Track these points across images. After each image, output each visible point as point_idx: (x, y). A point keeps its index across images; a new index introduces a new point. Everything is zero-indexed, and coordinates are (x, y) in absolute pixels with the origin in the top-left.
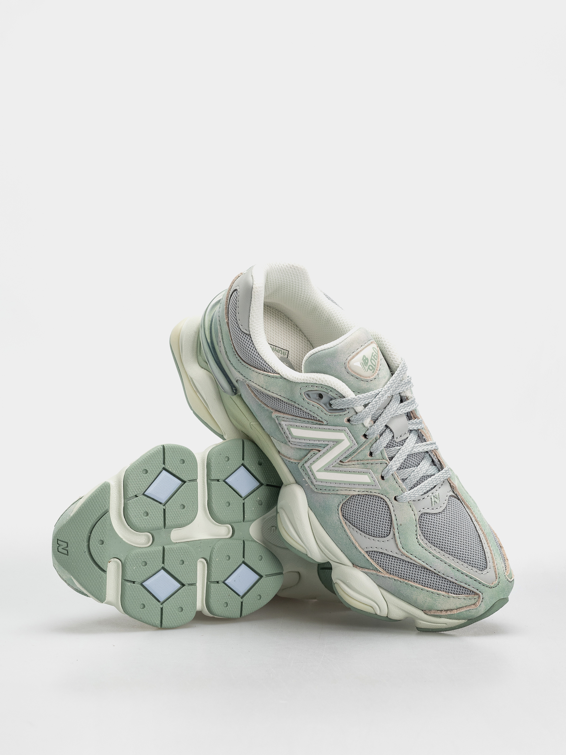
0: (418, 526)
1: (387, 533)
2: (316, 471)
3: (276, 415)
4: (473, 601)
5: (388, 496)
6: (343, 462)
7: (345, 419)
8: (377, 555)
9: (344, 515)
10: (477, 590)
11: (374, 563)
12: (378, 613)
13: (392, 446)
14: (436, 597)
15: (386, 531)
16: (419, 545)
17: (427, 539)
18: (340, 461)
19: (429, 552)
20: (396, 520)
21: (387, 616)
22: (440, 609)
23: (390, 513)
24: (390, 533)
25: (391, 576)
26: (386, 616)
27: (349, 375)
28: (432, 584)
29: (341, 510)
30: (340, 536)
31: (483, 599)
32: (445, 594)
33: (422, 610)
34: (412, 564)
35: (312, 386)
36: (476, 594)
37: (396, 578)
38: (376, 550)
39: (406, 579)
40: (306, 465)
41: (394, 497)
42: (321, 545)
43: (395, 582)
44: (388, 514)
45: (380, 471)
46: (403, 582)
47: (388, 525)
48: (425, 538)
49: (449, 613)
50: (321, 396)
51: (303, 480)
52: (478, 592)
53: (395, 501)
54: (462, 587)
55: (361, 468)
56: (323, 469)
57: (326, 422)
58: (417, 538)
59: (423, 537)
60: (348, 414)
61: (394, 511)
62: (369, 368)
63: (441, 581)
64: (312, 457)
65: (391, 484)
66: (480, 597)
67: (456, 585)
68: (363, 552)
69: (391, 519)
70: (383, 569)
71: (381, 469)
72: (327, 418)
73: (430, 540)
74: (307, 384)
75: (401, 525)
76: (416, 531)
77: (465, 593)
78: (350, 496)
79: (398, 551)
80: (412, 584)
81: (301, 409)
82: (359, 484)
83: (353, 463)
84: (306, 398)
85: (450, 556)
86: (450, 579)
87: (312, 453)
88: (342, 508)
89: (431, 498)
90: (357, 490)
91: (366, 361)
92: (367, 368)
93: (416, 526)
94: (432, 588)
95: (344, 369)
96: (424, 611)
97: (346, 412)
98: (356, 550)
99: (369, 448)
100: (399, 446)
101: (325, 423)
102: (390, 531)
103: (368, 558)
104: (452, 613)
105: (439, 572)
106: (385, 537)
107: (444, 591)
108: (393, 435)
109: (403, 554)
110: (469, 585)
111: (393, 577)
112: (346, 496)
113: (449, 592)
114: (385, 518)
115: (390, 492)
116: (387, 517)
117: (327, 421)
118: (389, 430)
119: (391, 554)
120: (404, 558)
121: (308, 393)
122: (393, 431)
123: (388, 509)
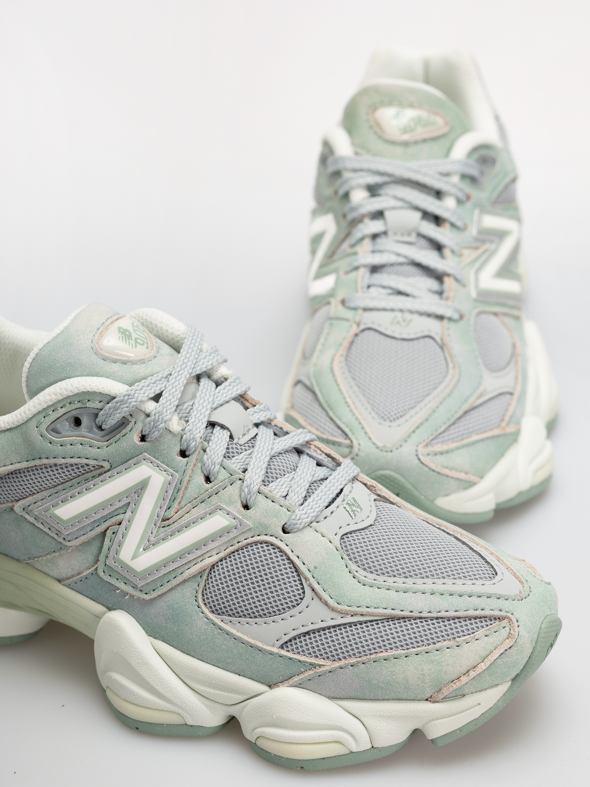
0: (345, 557)
1: (299, 594)
2: (132, 560)
3: (21, 507)
4: (504, 633)
5: (270, 533)
6: (168, 519)
7: (136, 439)
8: (301, 642)
9: (214, 609)
10: (501, 611)
11: (303, 658)
12: (354, 748)
13: (237, 452)
14: (437, 657)
15: (296, 593)
16: (364, 585)
17: (371, 572)
18: (163, 520)
19: (387, 587)
20: (304, 564)
21: (373, 747)
22: (455, 676)
23: (289, 559)
24: (304, 593)
25: (343, 663)
26: (369, 746)
27: (107, 363)
28: (419, 639)
29: (205, 604)
30: (224, 647)
31: (517, 622)
32: (449, 643)
33: (427, 700)
34: (368, 623)
35: (53, 411)
36: (500, 619)
37: (353, 660)
38: (294, 633)
39: (371, 654)
40: (110, 562)
41: (281, 529)
42: (201, 688)
43: (355, 669)
44: (285, 562)
45: (236, 497)
46: (367, 660)
47: (295, 581)
48: (367, 572)
49: (472, 674)
50: (77, 422)
51: (118, 592)
52: (503, 614)
53: (287, 535)
54: (472, 619)
55: (203, 509)
56: (141, 550)
57: (107, 463)
58: (354, 578)
59: (364, 573)
60: (137, 426)
61: (292, 552)
62: (136, 342)
63: (431, 626)
64: (112, 541)
65: (265, 508)
66: (511, 620)
67: (460, 620)
68: (275, 650)
69: (295, 568)
70: (324, 659)
71: (236, 492)
72: (104, 452)
73: (377, 571)
74: (44, 412)
75: (315, 568)
76: (346, 566)
77: (483, 627)
78: (207, 571)
79: (334, 615)
80: (385, 654)
81: (55, 465)
82: (213, 538)
83: (185, 509)
84: (53, 438)
85: (425, 580)
86: (443, 614)
87: (109, 533)
88: (204, 600)
89: (345, 508)
90: (214, 552)
91: (127, 333)
92: (133, 342)
93: (342, 558)
94: (423, 645)
95: (94, 356)
96: (429, 699)
97: (131, 425)
98: (261, 655)
99: (199, 471)
100: (249, 449)
101: (106, 465)
102: (303, 588)
103: (290, 655)
104: (479, 670)
105: (421, 612)
106: (298, 604)
107: (445, 640)
108: (229, 433)
109: (344, 614)
110: (483, 610)
111: (346, 662)
112: (200, 574)
113: (455, 638)
114: (284, 571)
115: (270, 522)
116: (286, 569)
117: (108, 461)
118: (219, 428)
119: (323, 625)
120: (349, 619)
121: (52, 427)
122: (227, 425)
123: (281, 554)
